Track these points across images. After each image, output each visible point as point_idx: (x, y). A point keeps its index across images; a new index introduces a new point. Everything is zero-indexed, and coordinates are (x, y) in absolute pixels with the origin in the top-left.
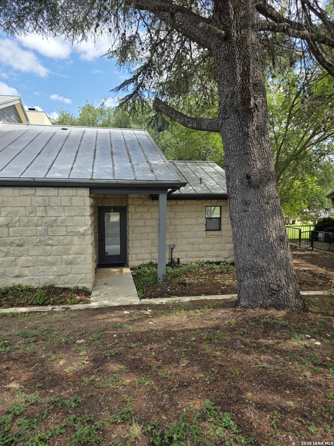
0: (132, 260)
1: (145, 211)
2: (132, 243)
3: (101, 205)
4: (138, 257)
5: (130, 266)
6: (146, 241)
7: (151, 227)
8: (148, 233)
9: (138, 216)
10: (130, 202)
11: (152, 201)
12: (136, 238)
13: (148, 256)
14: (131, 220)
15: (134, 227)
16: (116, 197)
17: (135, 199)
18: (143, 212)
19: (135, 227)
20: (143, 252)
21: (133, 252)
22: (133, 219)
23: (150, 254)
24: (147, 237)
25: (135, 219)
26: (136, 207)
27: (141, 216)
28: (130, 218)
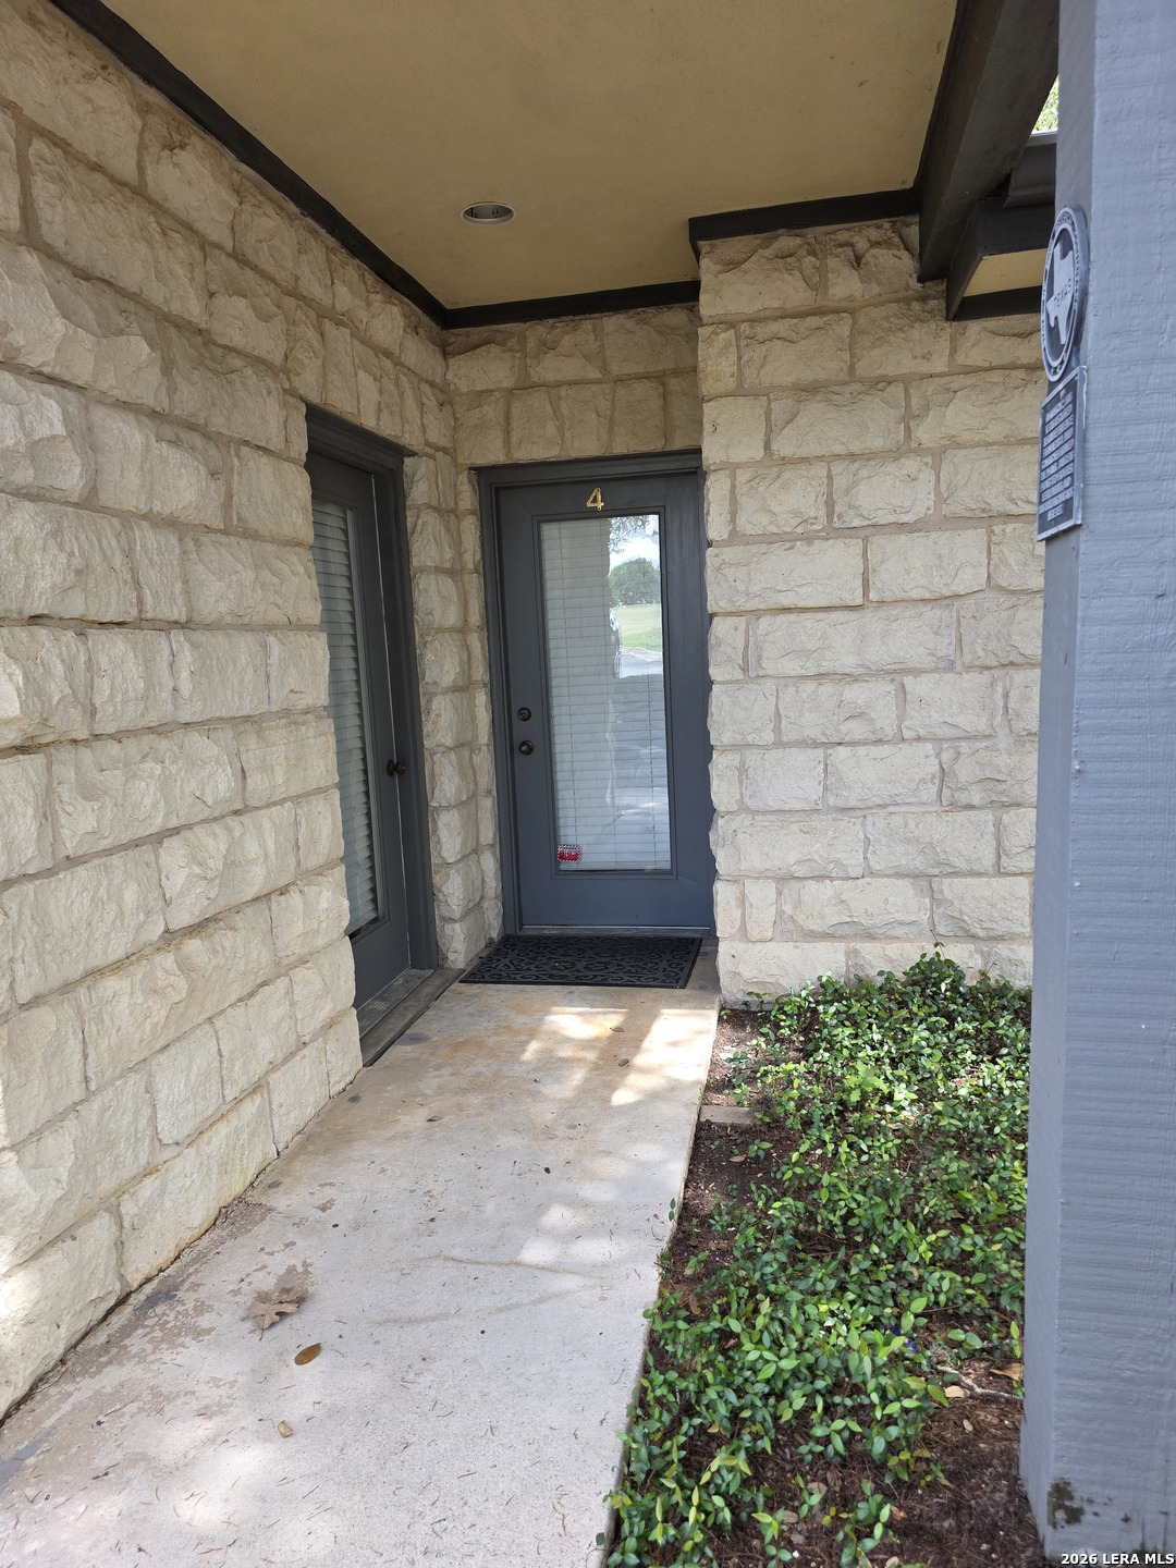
0: (743, 934)
1: (878, 444)
2: (743, 770)
3: (492, 453)
4: (798, 904)
5: (724, 980)
6: (884, 750)
7: (932, 615)
8: (897, 673)
9: (798, 498)
10: (717, 361)
11: (949, 328)
12: (777, 730)
13: (904, 901)
14: (728, 554)
15: (756, 614)
16: (616, 369)
17: (762, 331)
18: (852, 457)
19: (765, 622)
20: (854, 863)
21: (754, 860)
22: (748, 540)
23: (924, 880)
24: (885, 717)
25: (770, 539)
26: (779, 408)
27: (830, 504)
28: (716, 527)
